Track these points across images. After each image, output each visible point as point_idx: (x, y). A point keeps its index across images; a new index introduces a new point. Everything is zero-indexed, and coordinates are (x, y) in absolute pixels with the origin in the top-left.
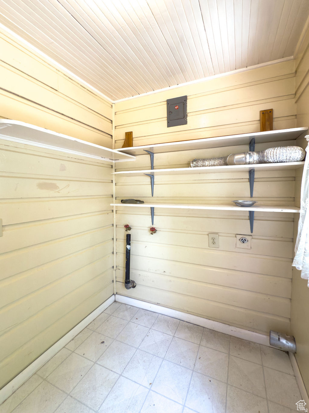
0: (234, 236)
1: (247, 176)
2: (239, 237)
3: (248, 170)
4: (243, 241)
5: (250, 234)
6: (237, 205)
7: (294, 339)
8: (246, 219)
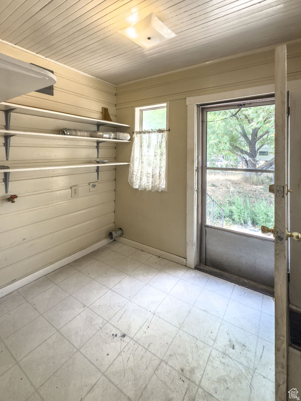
0: (88, 184)
1: (96, 144)
2: (91, 184)
3: (96, 141)
4: (94, 186)
5: (97, 181)
6: (98, 162)
7: (121, 229)
8: (95, 172)
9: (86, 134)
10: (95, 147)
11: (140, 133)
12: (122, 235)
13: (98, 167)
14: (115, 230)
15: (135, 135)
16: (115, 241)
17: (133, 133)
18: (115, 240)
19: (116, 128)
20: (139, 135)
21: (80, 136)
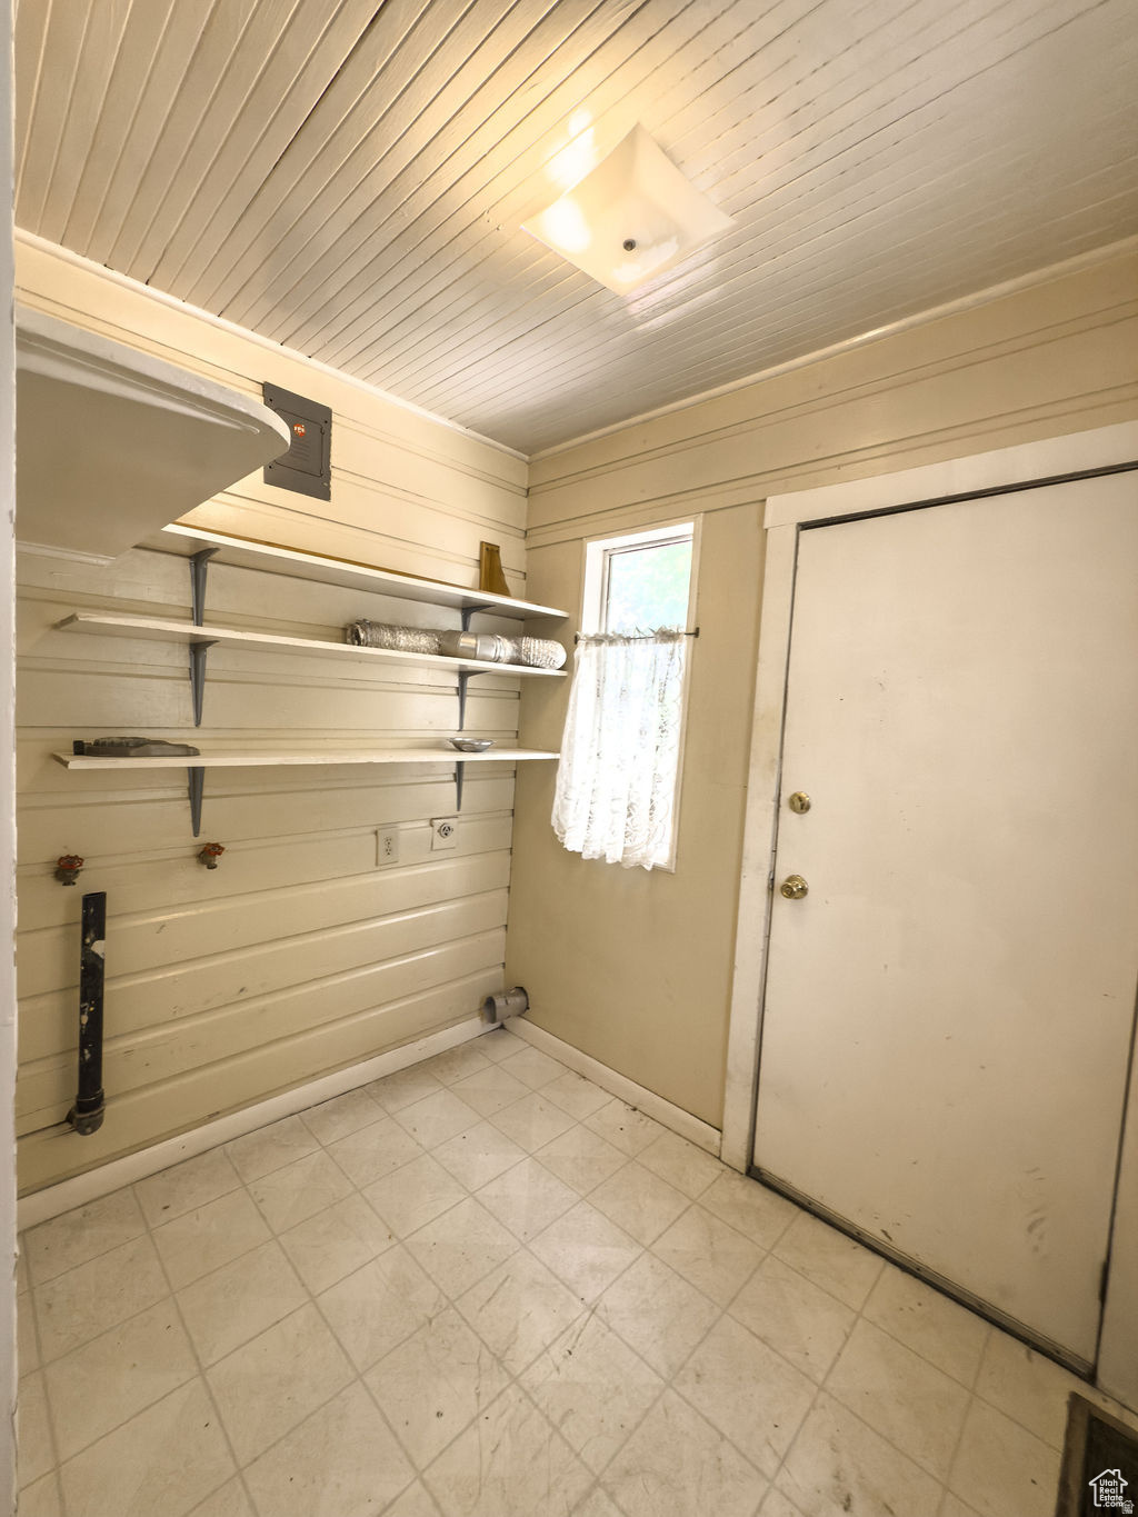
0: (427, 823)
1: (455, 682)
2: (438, 823)
3: (457, 668)
4: (446, 831)
5: (455, 813)
6: (459, 747)
7: (522, 990)
8: (451, 781)
9: (424, 641)
10: (455, 692)
11: (598, 640)
12: (524, 1011)
13: (460, 764)
14: (506, 993)
15: (580, 650)
16: (502, 1030)
17: (576, 639)
18: (502, 1027)
19: (522, 620)
20: (593, 649)
21: (405, 650)
